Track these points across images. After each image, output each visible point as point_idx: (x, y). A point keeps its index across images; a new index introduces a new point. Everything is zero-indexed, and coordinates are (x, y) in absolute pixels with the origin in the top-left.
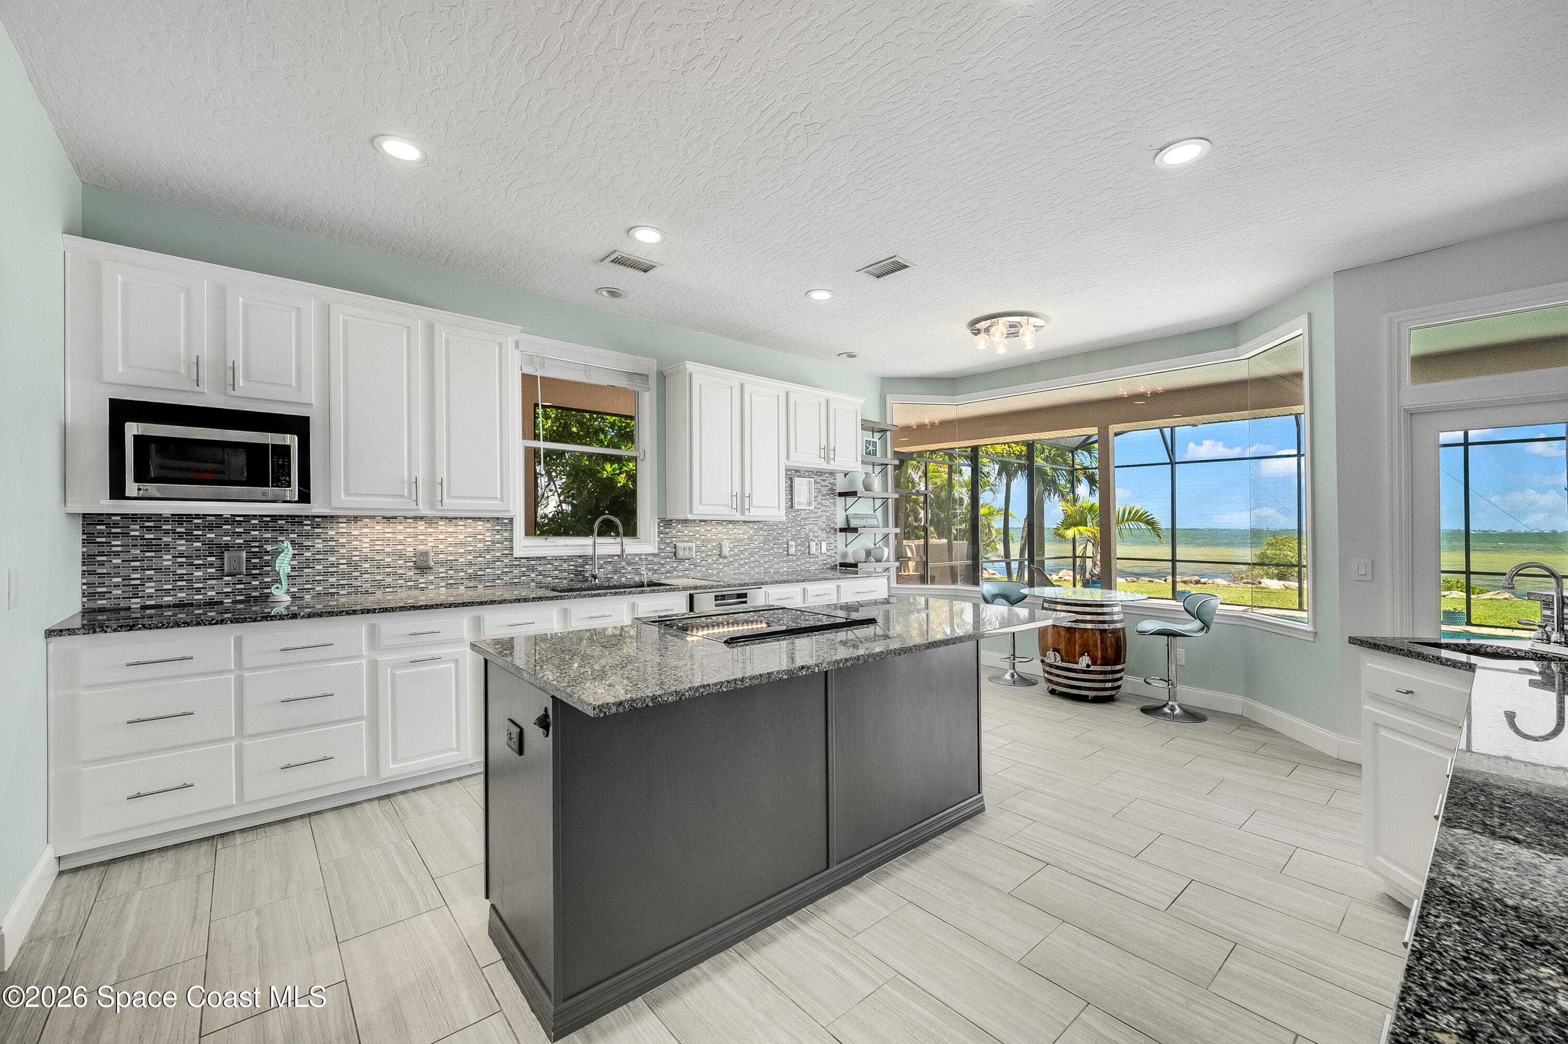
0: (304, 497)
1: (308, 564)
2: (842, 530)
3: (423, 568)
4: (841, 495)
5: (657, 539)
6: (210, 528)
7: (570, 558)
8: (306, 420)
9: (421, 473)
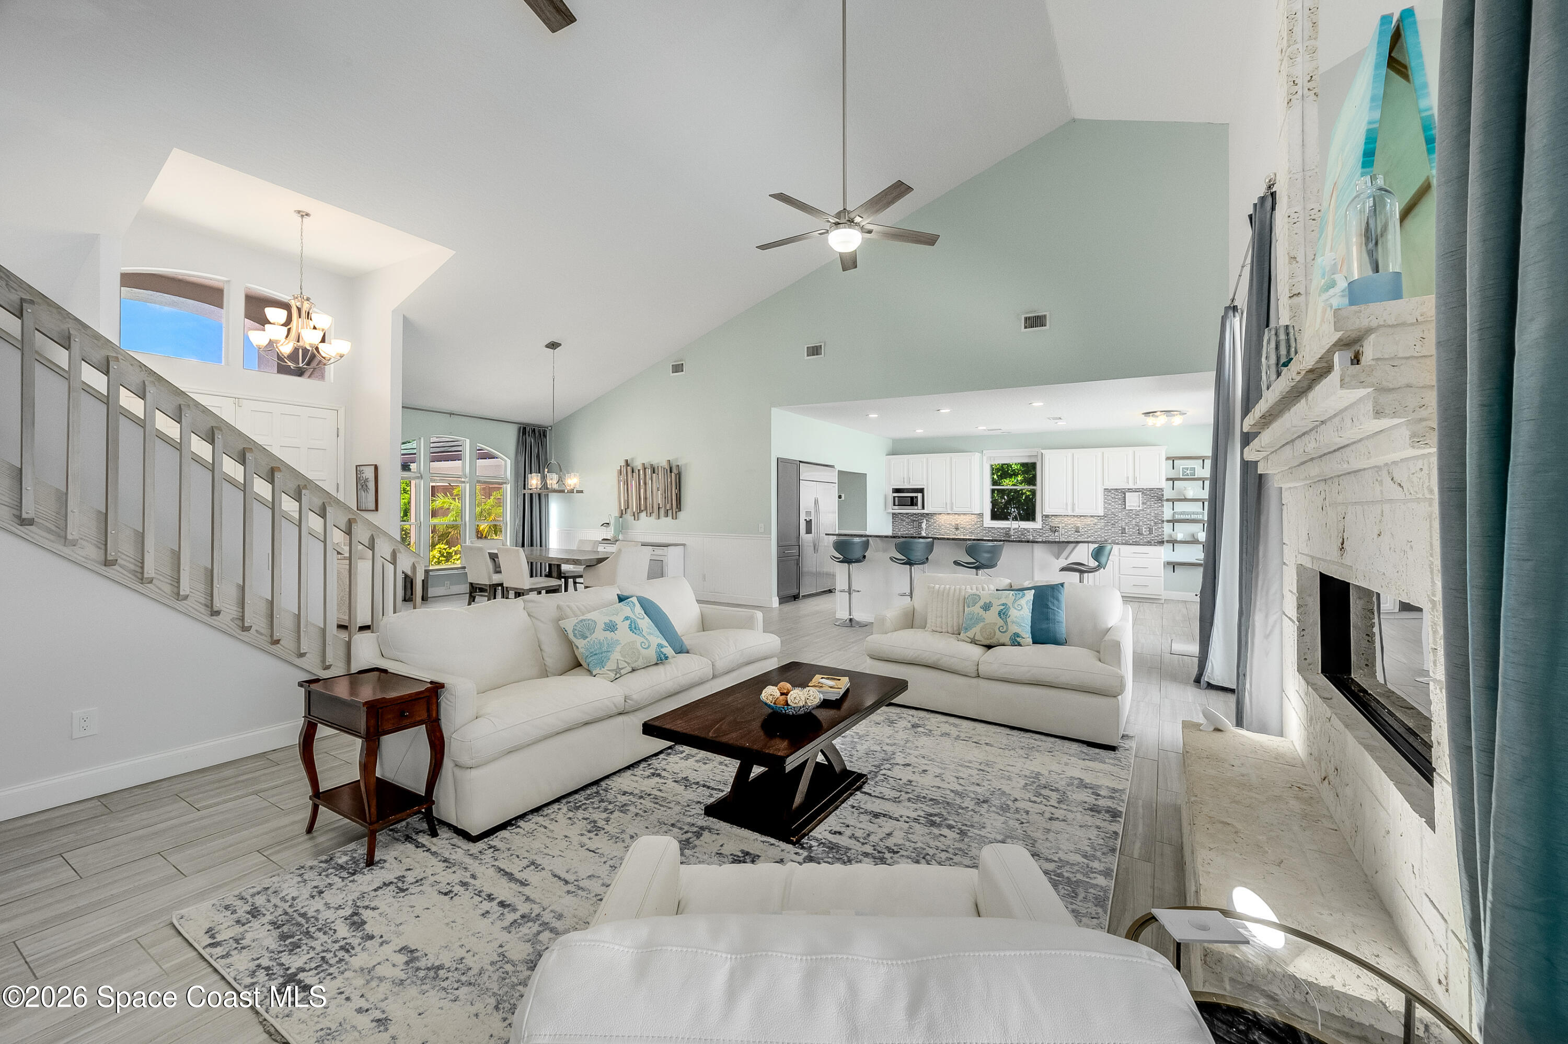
0: (923, 508)
1: (930, 526)
2: (1168, 521)
3: (957, 529)
4: (1168, 500)
5: (1041, 523)
6: (911, 516)
7: (1004, 528)
8: (923, 489)
9: (948, 502)
